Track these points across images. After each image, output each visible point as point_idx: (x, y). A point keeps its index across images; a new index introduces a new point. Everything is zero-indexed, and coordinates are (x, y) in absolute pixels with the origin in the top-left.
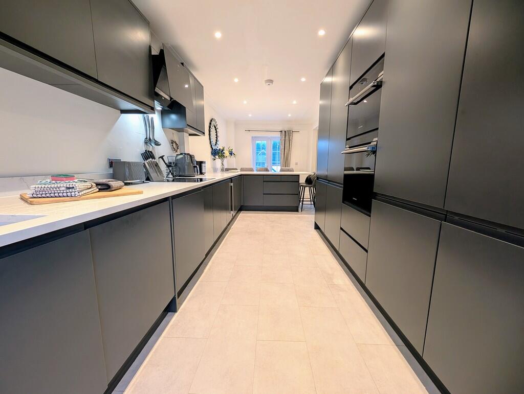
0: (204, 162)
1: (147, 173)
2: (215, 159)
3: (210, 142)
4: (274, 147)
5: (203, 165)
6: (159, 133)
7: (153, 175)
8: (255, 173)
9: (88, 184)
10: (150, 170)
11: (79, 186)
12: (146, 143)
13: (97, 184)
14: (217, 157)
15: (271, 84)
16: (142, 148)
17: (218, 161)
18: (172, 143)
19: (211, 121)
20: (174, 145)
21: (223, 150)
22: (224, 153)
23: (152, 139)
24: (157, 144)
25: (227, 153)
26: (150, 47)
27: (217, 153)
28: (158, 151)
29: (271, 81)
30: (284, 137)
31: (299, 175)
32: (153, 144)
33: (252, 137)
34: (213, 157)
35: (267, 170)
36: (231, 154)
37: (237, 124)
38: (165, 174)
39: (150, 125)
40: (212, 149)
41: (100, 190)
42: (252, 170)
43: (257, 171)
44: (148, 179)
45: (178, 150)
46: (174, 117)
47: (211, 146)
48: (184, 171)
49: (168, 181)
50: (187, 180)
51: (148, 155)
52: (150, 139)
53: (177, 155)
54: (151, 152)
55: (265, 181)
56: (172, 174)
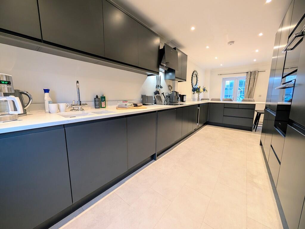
0: (185, 96)
1: (155, 100)
2: (194, 94)
3: (192, 84)
4: (241, 84)
5: (184, 97)
6: (163, 83)
7: (158, 101)
8: (221, 102)
9: (131, 104)
10: (157, 99)
11: (128, 104)
12: (156, 87)
13: (134, 104)
14: (196, 92)
15: (232, 44)
16: (155, 90)
17: (196, 94)
18: (169, 86)
19: (194, 72)
20: (170, 87)
21: (199, 88)
22: (200, 90)
23: (159, 85)
24: (161, 87)
25: (201, 90)
26: (159, 46)
27: (195, 90)
28: (162, 91)
29: (233, 42)
30: (249, 76)
31: (255, 105)
32: (159, 88)
33: (223, 79)
34: (193, 92)
35: (231, 100)
36: (204, 90)
37: (212, 71)
38: (163, 102)
39: (159, 80)
40: (193, 88)
41: (135, 106)
42: (219, 100)
43: (223, 101)
44: (155, 103)
45: (172, 90)
46: (170, 74)
47: (193, 86)
48: (173, 100)
49: (165, 104)
50: (174, 105)
51: (157, 93)
52: (158, 86)
53: (171, 92)
54: (158, 91)
55: (225, 108)
56: (167, 101)
